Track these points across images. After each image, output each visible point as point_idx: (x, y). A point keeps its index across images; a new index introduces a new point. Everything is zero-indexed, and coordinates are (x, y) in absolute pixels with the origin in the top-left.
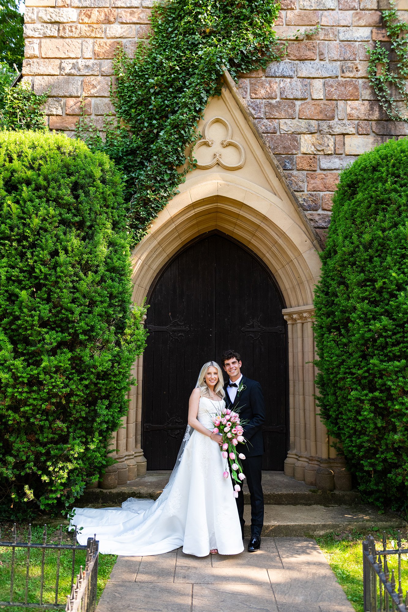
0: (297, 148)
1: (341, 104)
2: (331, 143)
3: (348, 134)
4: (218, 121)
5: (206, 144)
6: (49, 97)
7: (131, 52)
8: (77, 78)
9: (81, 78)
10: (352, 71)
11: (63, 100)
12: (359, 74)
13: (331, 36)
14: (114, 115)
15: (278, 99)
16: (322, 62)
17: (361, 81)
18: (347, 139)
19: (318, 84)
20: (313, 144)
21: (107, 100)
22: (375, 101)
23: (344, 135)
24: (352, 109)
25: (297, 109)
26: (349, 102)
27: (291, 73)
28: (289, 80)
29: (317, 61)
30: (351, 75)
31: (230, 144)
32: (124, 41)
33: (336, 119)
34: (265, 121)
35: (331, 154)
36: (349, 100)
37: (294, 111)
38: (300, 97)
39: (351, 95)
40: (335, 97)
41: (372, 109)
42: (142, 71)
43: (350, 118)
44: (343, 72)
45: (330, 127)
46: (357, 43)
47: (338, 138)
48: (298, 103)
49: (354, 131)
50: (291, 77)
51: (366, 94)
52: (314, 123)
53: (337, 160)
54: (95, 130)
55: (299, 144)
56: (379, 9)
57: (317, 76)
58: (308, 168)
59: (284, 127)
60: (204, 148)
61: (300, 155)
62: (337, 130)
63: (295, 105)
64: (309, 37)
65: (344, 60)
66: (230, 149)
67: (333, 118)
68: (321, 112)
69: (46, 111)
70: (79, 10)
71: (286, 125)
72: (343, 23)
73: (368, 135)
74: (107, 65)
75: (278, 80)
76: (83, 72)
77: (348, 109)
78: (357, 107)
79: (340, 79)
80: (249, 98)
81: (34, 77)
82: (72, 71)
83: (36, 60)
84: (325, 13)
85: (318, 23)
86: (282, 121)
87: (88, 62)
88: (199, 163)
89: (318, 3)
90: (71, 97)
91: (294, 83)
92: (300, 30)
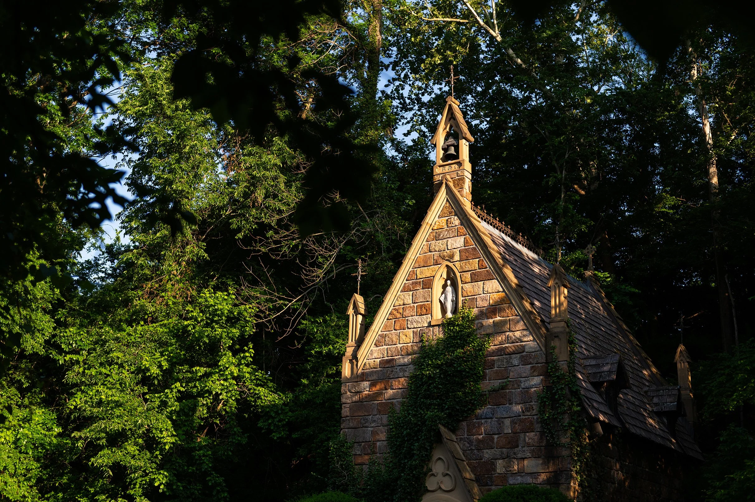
0: (495, 470)
1: (522, 435)
2: (515, 465)
3: (526, 458)
4: (440, 459)
5: (433, 475)
6: (355, 443)
7: (398, 408)
8: (369, 429)
9: (372, 429)
10: (528, 411)
11: (363, 444)
12: (535, 412)
13: (516, 386)
14: (389, 453)
15: (484, 435)
16: (510, 406)
17: (535, 417)
18: (526, 462)
19: (507, 422)
20: (504, 467)
21: (385, 443)
22: (542, 433)
23: (523, 458)
24: (529, 439)
25: (496, 440)
26: (527, 434)
27: (491, 416)
28: (490, 420)
29: (508, 405)
30: (529, 414)
31: (447, 474)
32: (395, 401)
33: (520, 447)
34: (476, 451)
35: (516, 473)
36: (528, 432)
37: (493, 442)
38: (497, 432)
39: (529, 429)
40: (519, 431)
41: (541, 438)
42: (403, 423)
43: (529, 445)
44: (524, 412)
45: (515, 454)
46: (533, 389)
47: (520, 461)
48: (496, 437)
49: (530, 455)
50: (492, 418)
51: (538, 427)
52: (504, 450)
53: (519, 477)
54: (379, 464)
55: (496, 467)
56: (547, 363)
57: (507, 416)
58: (501, 484)
59: (487, 456)
60: (432, 477)
61: (497, 475)
62: (519, 456)
63: (493, 439)
64: (503, 388)
65: (524, 403)
66: (447, 477)
67: (517, 446)
68: (509, 443)
69: (353, 453)
70: (370, 382)
71: (487, 454)
72: (524, 375)
73: (539, 457)
74: (385, 419)
75: (483, 421)
76: (372, 425)
77: (527, 439)
78: (531, 437)
79: (522, 417)
80: (466, 436)
81: (347, 430)
82: (367, 424)
83: (348, 418)
84: (512, 369)
85: (508, 377)
86: (485, 451)
87: (376, 418)
88: (429, 488)
89: (508, 362)
90: (366, 442)
91: (493, 423)
92: (497, 383)
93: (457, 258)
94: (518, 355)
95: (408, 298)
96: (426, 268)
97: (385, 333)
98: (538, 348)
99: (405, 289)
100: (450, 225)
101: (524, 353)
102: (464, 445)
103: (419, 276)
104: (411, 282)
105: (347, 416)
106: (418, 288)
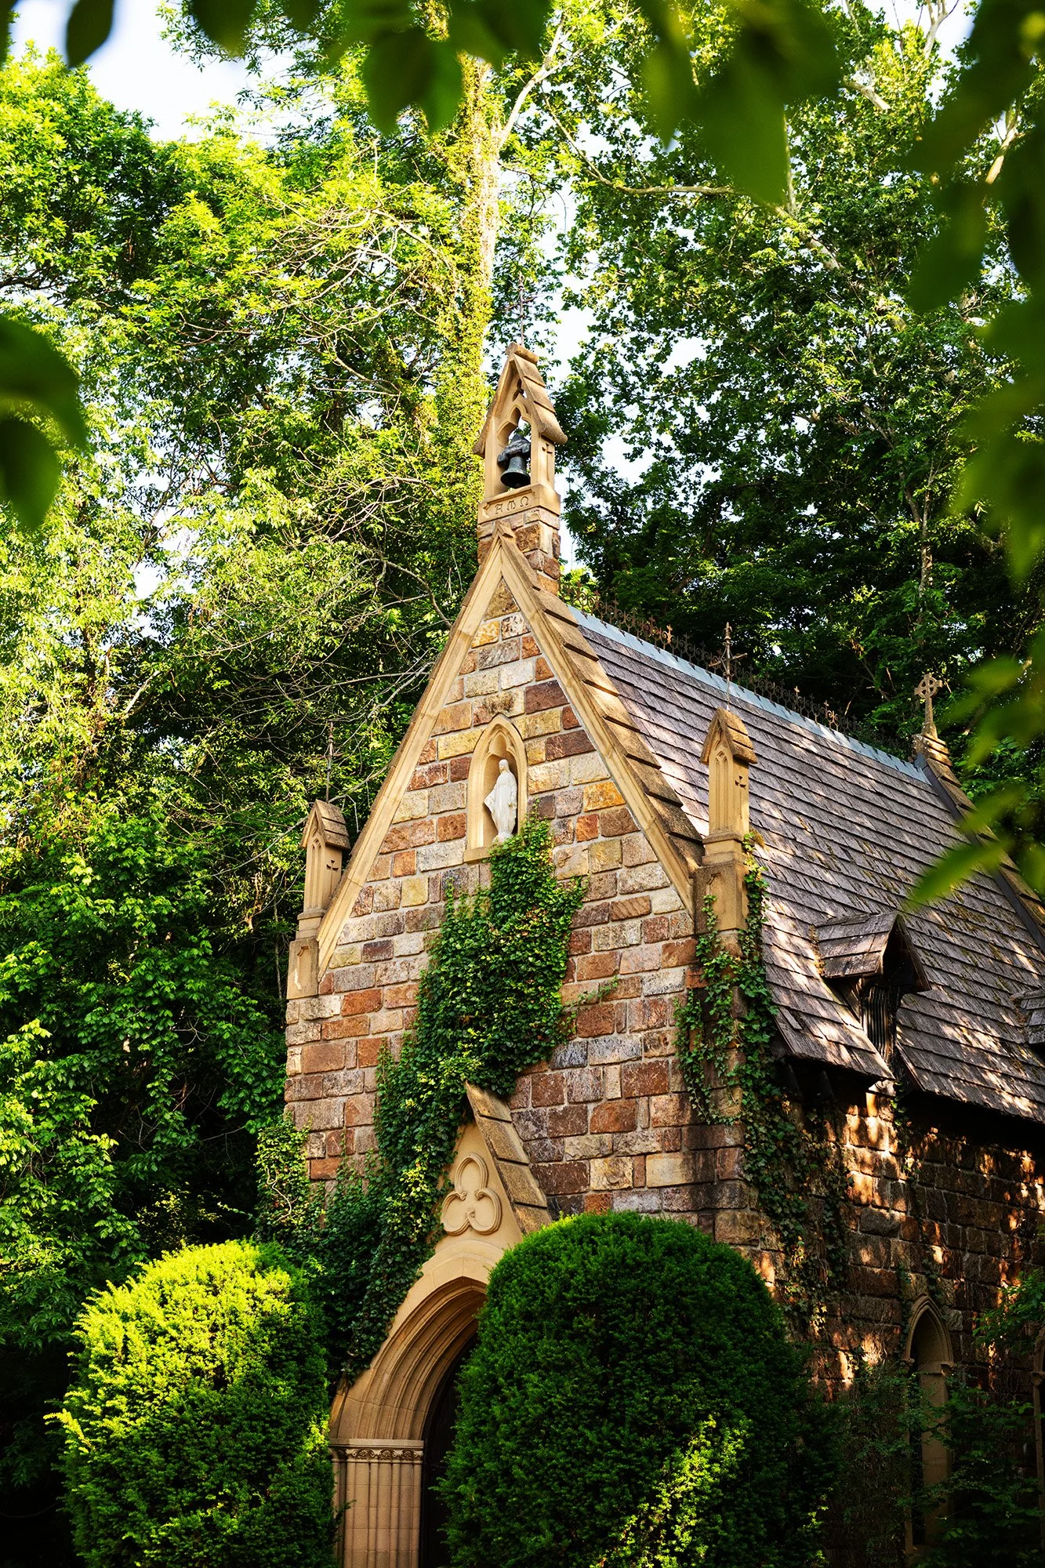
0: (586, 1183)
1: (642, 1102)
2: (628, 1170)
3: (649, 1153)
4: (470, 1161)
5: (456, 1197)
6: (310, 1132)
7: (396, 1051)
8: (340, 1100)
9: (344, 1099)
10: (656, 1047)
11: (325, 1135)
12: (670, 1049)
13: (631, 991)
14: (376, 1152)
15: (566, 1104)
16: (620, 1037)
17: (671, 1060)
18: (650, 1162)
19: (613, 1073)
20: (605, 1175)
21: (370, 1130)
22: (683, 1096)
23: (645, 1155)
24: (657, 1111)
25: (589, 1115)
26: (654, 1099)
27: (581, 1060)
28: (578, 1071)
29: (614, 1035)
30: (657, 1053)
31: (484, 1196)
32: (390, 1035)
33: (639, 1129)
34: (549, 1141)
35: (628, 1189)
36: (654, 1095)
37: (584, 1121)
38: (592, 1098)
39: (656, 1088)
40: (635, 1092)
41: (682, 1108)
42: (405, 1084)
43: (655, 1124)
44: (646, 1050)
45: (627, 1144)
46: (667, 997)
47: (638, 1161)
48: (591, 1107)
49: (658, 1147)
50: (582, 1066)
51: (675, 1082)
52: (607, 1137)
53: (635, 1198)
54: (356, 1178)
55: (588, 1175)
56: (696, 936)
57: (612, 1060)
59: (570, 1152)
60: (455, 1203)
61: (590, 1193)
62: (637, 1148)
63: (586, 1112)
64: (606, 995)
65: (649, 1028)
66: (484, 1201)
67: (633, 1128)
68: (617, 1120)
69: (306, 1154)
70: (342, 996)
71: (572, 1147)
72: (648, 966)
73: (676, 1151)
74: (371, 1075)
75: (565, 1073)
76: (346, 1091)
77: (653, 1110)
78: (663, 1106)
79: (644, 1061)
80: (530, 1108)
81: (296, 1104)
82: (335, 1091)
83: (298, 1078)
84: (626, 953)
85: (616, 972)
86: (567, 1140)
87: (351, 1075)
88: (447, 1229)
89: (617, 938)
90: (333, 1129)
91: (585, 1076)
92: (593, 987)
93: (519, 707)
94: (637, 922)
95: (420, 804)
96: (457, 735)
97: (373, 885)
98: (679, 903)
99: (417, 785)
100: (507, 635)
101: (651, 916)
102: (527, 1128)
103: (443, 754)
104: (426, 767)
105: (296, 1074)
106: (441, 781)
